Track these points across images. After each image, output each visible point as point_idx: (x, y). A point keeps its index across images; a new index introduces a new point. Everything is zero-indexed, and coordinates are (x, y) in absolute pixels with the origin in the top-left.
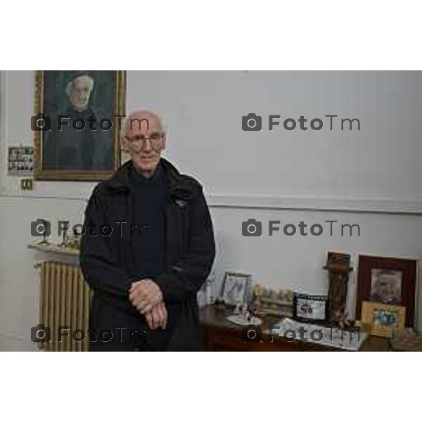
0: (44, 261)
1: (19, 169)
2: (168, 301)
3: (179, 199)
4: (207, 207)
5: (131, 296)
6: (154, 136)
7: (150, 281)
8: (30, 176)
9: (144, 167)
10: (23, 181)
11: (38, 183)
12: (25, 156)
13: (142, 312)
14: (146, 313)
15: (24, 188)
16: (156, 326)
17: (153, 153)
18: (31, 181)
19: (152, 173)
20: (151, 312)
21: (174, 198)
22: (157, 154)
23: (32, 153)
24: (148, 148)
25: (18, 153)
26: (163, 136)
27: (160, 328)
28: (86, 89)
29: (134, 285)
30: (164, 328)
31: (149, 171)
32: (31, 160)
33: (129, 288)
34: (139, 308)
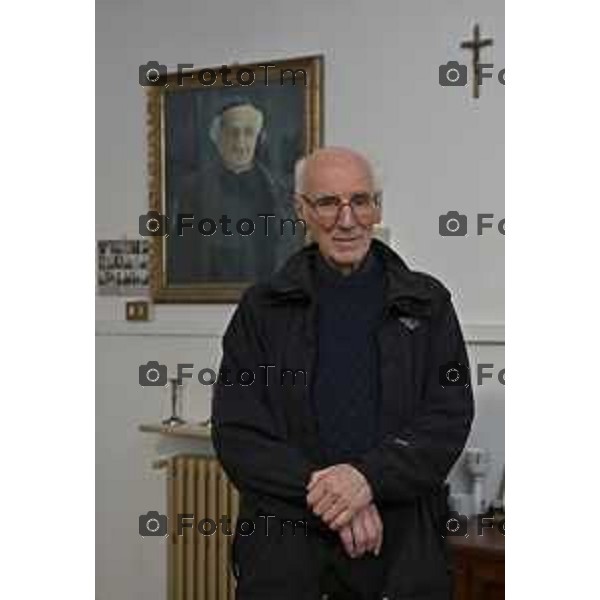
0: (173, 454)
1: (119, 282)
2: (384, 502)
3: (406, 315)
4: (464, 343)
5: (310, 498)
6: (359, 199)
7: (346, 467)
8: (141, 295)
9: (339, 256)
10: (128, 305)
11: (160, 309)
12: (133, 257)
13: (333, 526)
14: (341, 527)
15: (129, 318)
16: (362, 550)
17: (358, 231)
18: (144, 305)
19: (356, 267)
20: (350, 523)
21: (396, 312)
22: (366, 233)
23: (145, 251)
24: (347, 221)
25: (118, 251)
26: (377, 198)
27: (369, 554)
28: (248, 131)
29: (316, 475)
30: (377, 552)
31: (351, 265)
32: (143, 266)
33: (307, 483)
34: (326, 518)
